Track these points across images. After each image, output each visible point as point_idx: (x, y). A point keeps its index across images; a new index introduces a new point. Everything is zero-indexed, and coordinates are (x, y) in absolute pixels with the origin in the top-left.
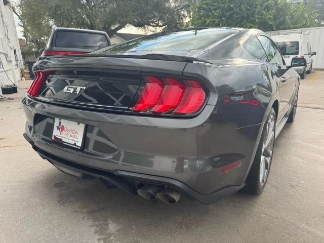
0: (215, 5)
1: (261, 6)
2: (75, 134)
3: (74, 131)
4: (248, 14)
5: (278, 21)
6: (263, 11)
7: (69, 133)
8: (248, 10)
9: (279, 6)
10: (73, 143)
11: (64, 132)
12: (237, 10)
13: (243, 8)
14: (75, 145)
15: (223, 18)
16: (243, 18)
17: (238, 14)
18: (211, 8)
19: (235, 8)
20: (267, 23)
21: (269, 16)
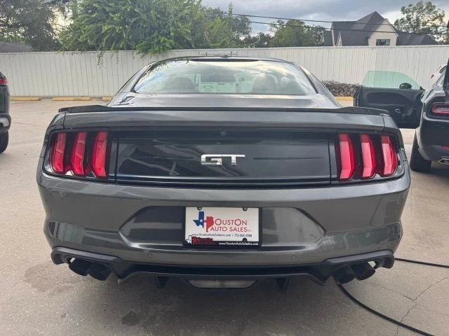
0: (111, 7)
1: (175, 15)
2: (241, 226)
3: (238, 222)
4: (159, 24)
5: (196, 37)
6: (179, 23)
7: (226, 226)
8: (157, 18)
9: (195, 19)
10: (241, 239)
11: (214, 226)
12: (144, 17)
13: (153, 16)
14: (247, 242)
15: (127, 26)
16: (153, 29)
17: (145, 22)
18: (107, 9)
19: (142, 15)
20: (183, 39)
21: (185, 29)
